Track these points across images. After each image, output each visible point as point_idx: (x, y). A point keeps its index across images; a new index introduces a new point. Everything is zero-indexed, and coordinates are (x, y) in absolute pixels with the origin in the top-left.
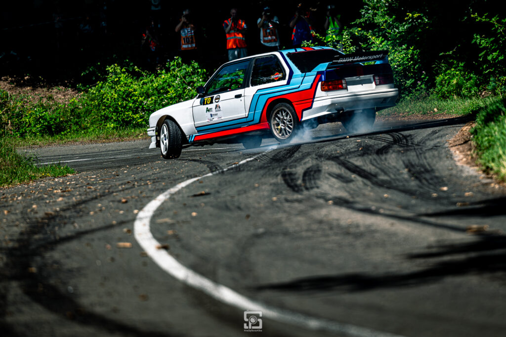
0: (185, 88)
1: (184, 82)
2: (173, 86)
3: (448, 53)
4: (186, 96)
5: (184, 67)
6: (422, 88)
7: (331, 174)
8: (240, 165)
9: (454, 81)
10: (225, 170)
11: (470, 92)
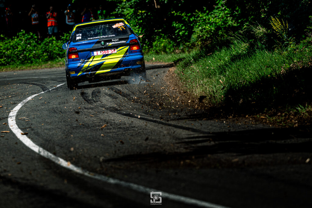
0: (27, 46)
1: (26, 43)
2: (21, 45)
3: (159, 31)
4: (27, 50)
5: (26, 35)
6: (146, 48)
7: (106, 94)
8: (57, 87)
9: (162, 45)
10: (50, 90)
11: (170, 50)
